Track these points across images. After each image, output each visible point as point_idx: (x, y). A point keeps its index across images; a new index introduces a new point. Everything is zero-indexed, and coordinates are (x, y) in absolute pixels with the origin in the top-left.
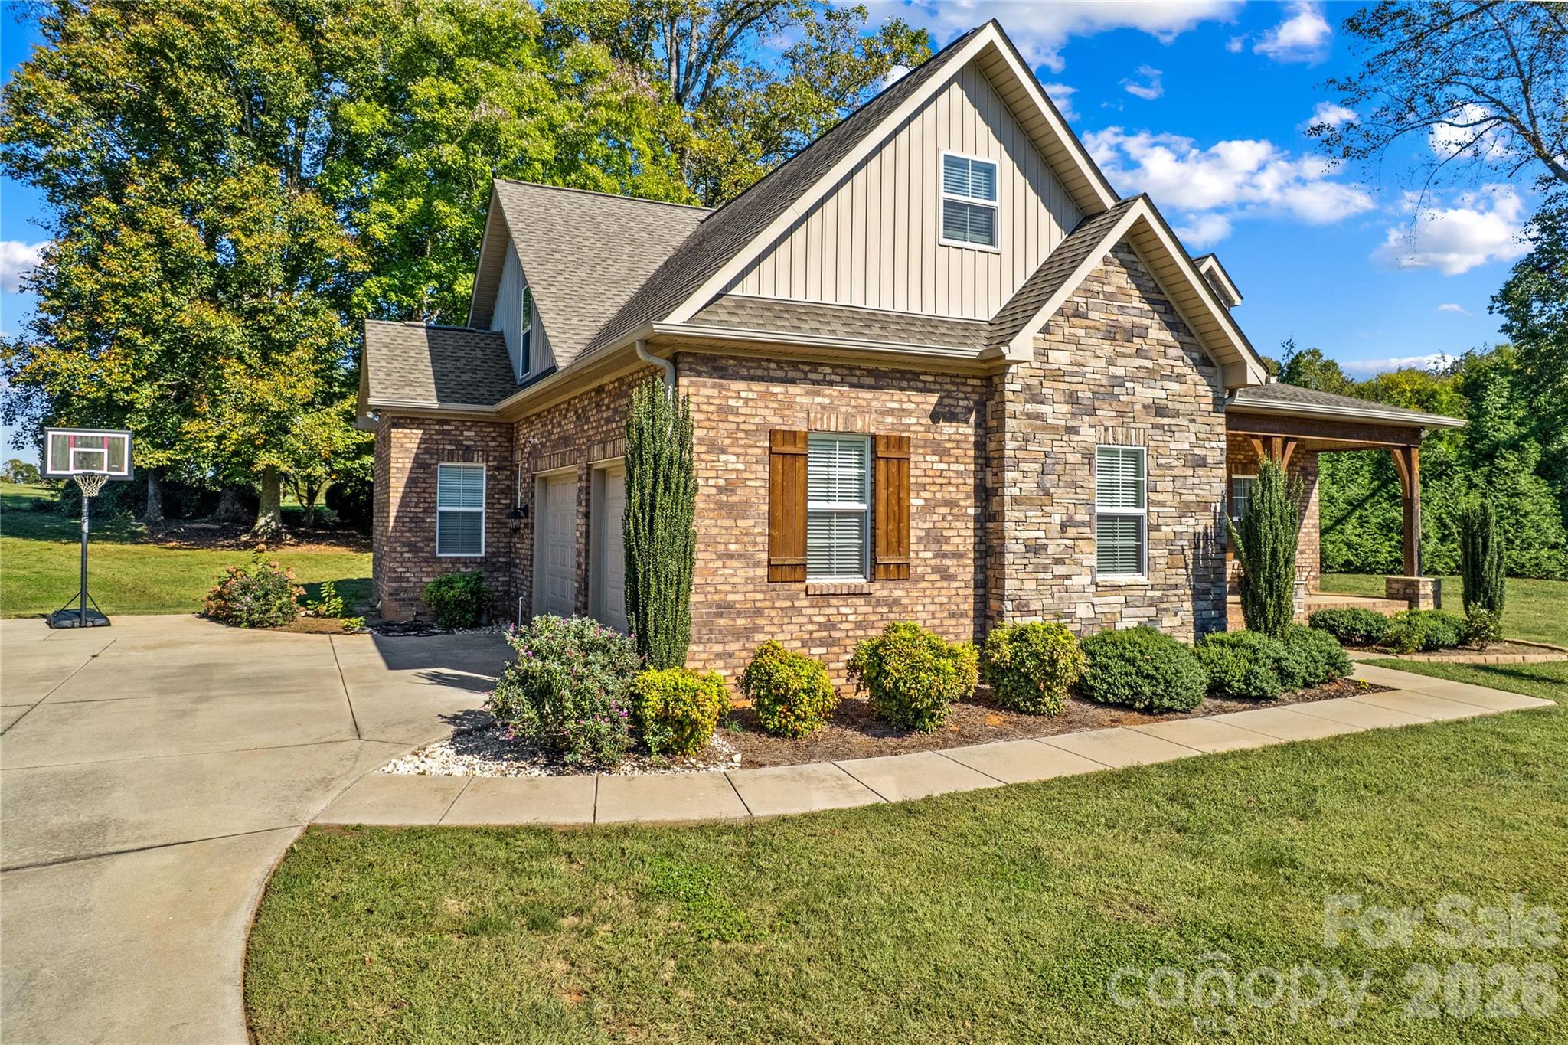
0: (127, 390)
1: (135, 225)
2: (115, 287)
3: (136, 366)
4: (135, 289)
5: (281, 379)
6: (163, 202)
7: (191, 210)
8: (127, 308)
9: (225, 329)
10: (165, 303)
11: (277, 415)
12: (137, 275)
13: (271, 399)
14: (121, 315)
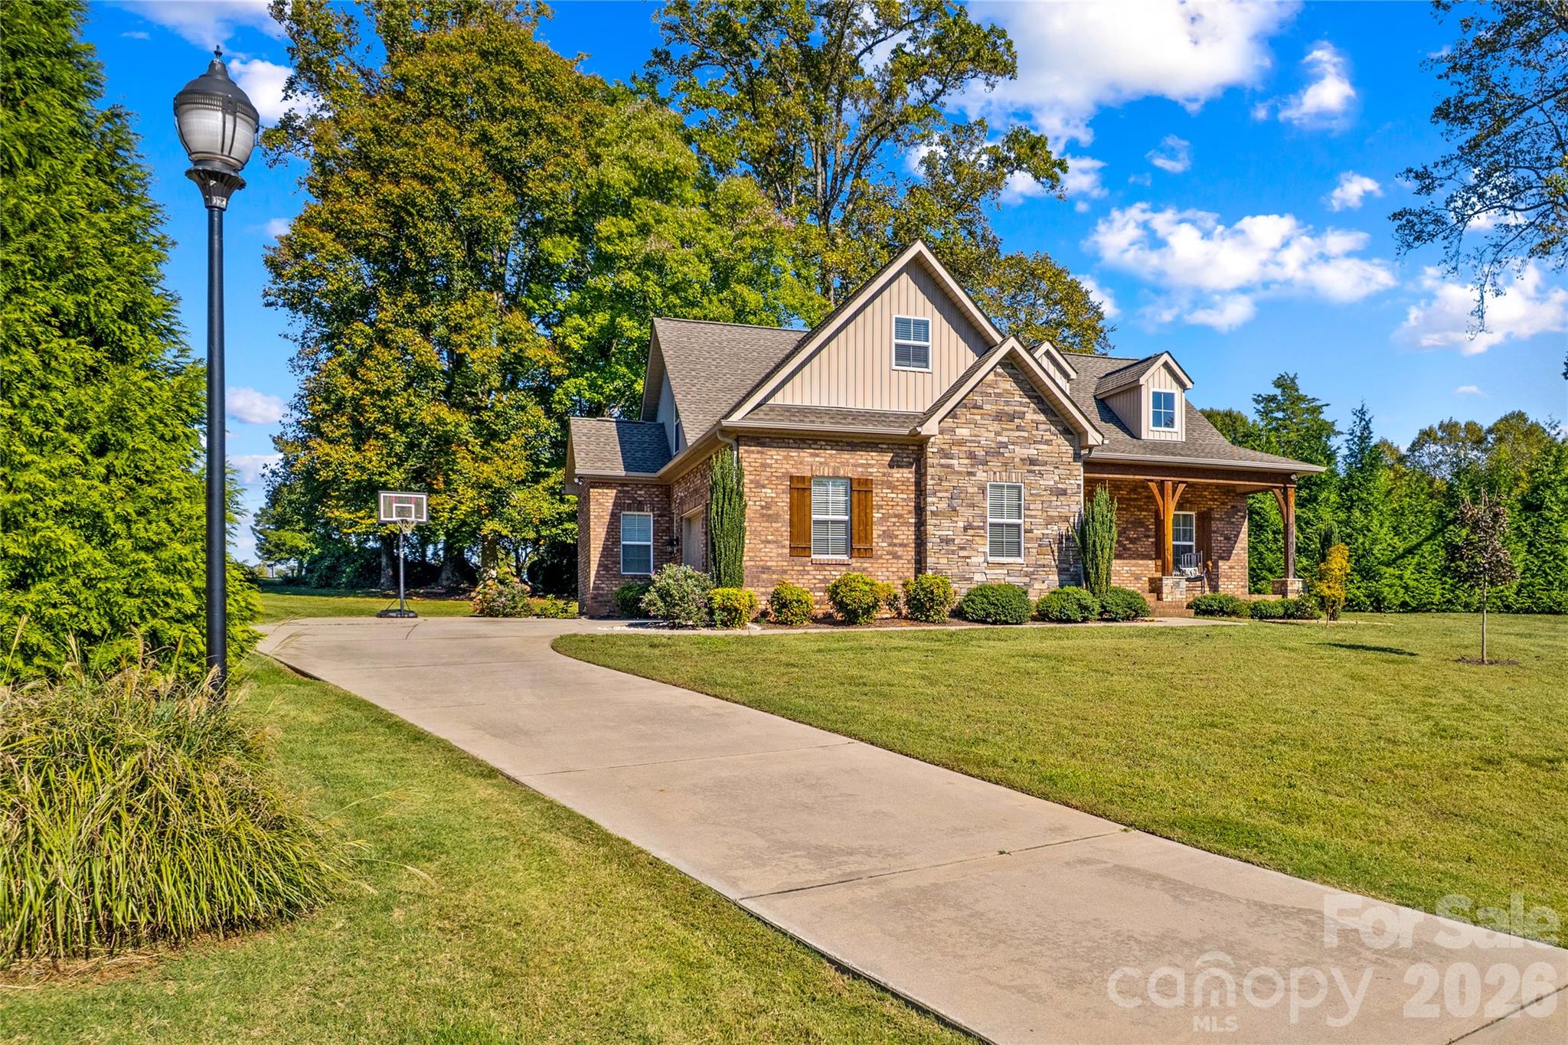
0: (381, 474)
1: (386, 344)
2: (373, 393)
3: (389, 455)
4: (387, 394)
5: (501, 462)
6: (406, 325)
7: (426, 329)
8: (382, 408)
9: (457, 425)
10: (410, 404)
11: (498, 491)
12: (389, 382)
13: (494, 478)
14: (377, 415)
